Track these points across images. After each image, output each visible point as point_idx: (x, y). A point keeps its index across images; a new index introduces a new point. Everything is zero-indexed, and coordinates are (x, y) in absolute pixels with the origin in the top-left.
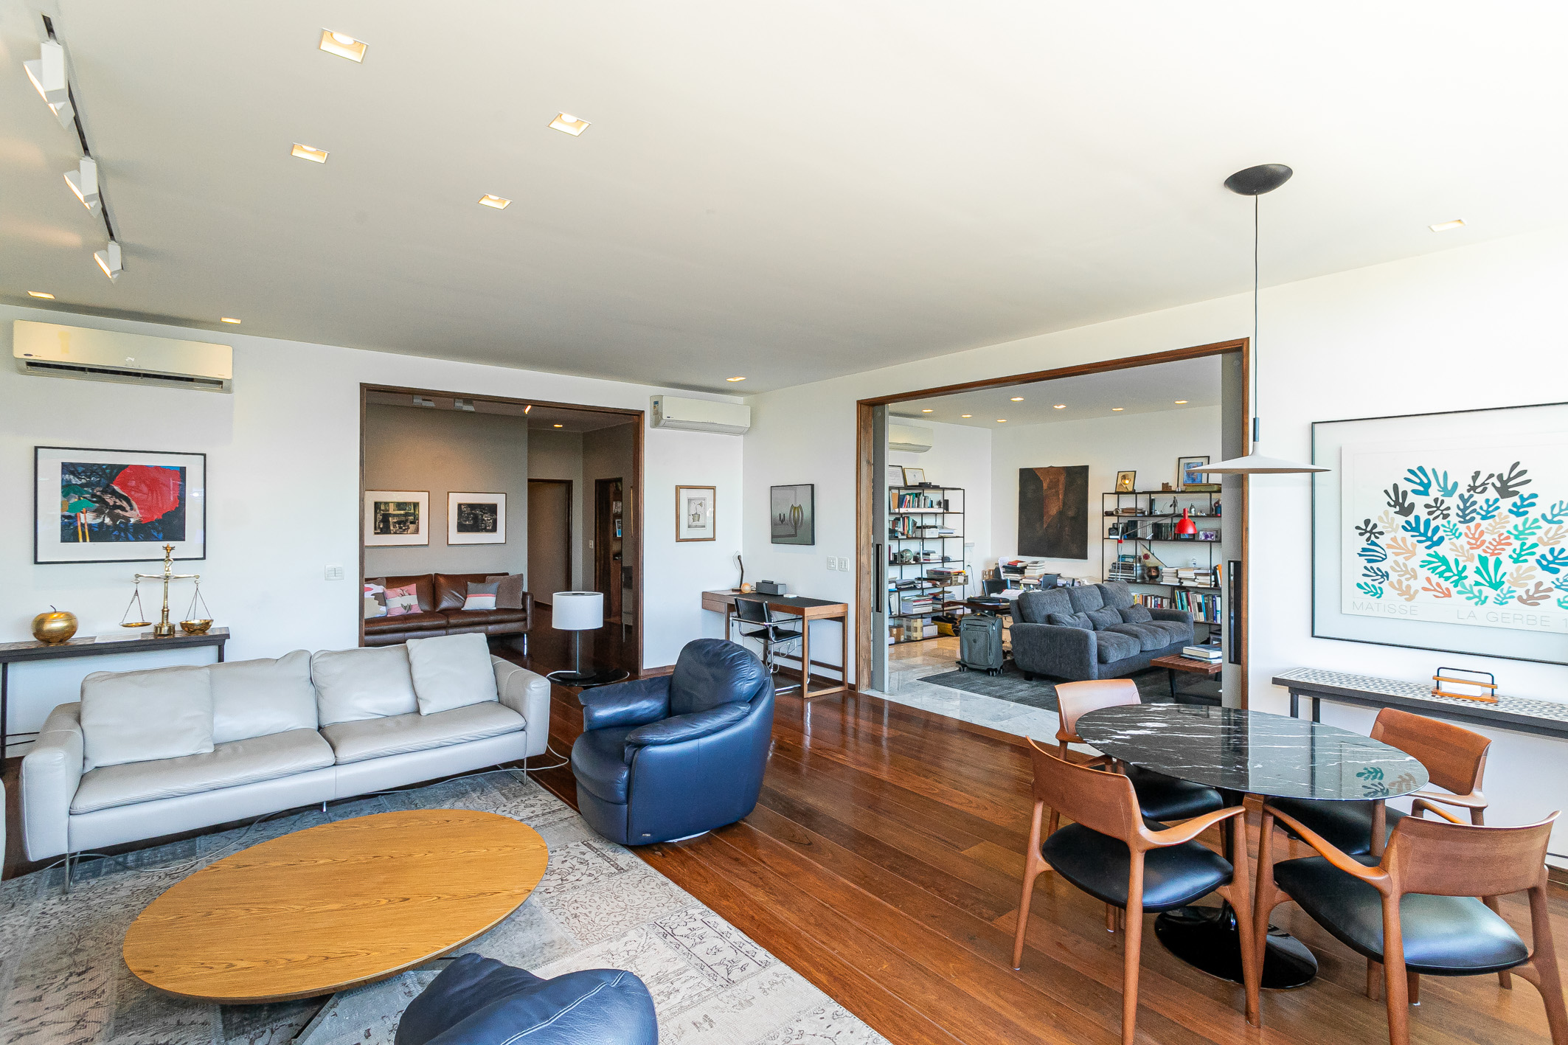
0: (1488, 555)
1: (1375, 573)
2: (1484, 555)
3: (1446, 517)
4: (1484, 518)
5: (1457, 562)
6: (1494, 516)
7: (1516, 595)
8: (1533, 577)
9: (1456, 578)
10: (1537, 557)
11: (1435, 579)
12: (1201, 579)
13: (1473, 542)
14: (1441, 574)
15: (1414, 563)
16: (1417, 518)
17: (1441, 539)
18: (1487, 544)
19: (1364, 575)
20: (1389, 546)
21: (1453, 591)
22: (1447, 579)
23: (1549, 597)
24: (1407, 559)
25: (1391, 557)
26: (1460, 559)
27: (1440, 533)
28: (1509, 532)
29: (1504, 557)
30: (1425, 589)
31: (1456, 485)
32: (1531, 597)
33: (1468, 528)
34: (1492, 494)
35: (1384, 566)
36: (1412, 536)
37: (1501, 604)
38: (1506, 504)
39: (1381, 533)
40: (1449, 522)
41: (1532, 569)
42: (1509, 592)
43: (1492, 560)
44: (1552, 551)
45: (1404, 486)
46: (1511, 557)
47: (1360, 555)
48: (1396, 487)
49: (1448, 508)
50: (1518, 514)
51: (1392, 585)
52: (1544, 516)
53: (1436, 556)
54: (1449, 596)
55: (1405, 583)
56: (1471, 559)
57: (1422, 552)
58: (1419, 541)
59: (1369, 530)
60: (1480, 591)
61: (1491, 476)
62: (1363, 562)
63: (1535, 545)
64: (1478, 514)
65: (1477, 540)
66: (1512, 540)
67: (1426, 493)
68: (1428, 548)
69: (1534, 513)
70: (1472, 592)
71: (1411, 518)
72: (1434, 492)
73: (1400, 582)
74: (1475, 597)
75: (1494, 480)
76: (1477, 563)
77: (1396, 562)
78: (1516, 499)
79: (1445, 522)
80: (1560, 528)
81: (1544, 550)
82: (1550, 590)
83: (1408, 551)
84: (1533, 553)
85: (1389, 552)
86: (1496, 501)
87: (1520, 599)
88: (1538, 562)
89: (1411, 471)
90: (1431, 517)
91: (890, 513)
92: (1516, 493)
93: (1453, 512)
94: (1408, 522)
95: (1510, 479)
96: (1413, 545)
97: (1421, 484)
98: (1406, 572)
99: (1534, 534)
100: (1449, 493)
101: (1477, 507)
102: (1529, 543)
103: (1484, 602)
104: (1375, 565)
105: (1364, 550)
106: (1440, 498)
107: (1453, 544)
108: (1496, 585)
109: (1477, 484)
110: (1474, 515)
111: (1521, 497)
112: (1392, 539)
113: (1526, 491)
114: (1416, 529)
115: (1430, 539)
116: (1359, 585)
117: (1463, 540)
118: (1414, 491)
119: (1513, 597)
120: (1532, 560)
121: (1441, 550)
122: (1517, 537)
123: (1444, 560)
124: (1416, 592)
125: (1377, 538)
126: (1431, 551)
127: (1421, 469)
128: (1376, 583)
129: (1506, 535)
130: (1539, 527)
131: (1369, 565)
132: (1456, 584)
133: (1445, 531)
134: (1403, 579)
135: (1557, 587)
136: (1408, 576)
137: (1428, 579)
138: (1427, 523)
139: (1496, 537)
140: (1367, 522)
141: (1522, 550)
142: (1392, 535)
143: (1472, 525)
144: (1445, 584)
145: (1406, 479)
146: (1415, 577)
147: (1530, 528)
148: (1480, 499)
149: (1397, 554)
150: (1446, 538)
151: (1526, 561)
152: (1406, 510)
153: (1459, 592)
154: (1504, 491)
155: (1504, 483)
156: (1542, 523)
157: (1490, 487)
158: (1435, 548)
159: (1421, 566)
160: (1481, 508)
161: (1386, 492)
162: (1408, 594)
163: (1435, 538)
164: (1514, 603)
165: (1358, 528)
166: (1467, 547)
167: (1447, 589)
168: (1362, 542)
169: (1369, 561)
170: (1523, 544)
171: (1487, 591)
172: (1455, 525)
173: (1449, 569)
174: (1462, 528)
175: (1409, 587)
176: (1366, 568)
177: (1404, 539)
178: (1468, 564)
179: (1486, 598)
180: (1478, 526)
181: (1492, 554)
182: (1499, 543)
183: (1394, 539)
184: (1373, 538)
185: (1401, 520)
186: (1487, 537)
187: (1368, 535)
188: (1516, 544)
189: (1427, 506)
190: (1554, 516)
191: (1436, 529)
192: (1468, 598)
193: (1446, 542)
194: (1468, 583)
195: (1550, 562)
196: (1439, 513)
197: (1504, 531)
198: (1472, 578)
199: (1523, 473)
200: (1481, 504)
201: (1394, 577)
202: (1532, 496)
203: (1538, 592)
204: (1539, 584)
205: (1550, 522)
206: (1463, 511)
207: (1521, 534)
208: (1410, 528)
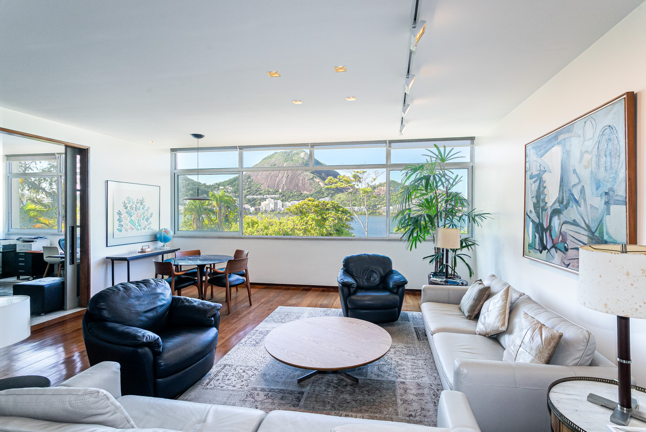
1: (121, 225)
2: (138, 219)
3: (133, 209)
6: (140, 209)
8: (145, 223)
10: (145, 219)
11: (131, 226)
14: (132, 224)
15: (128, 222)
20: (123, 218)
21: (134, 228)
24: (126, 221)
25: (124, 221)
26: (135, 220)
27: (132, 214)
30: (130, 228)
31: (134, 202)
32: (145, 228)
34: (140, 204)
35: (122, 223)
38: (142, 206)
39: (122, 214)
41: (145, 221)
42: (142, 227)
43: (140, 220)
45: (126, 202)
47: (118, 221)
48: (124, 201)
49: (133, 208)
50: (143, 209)
51: (124, 228)
55: (126, 227)
57: (129, 218)
58: (129, 216)
59: (119, 213)
64: (138, 209)
69: (145, 208)
70: (137, 228)
71: (127, 210)
72: (131, 204)
75: (140, 201)
76: (137, 221)
78: (143, 206)
79: (132, 211)
81: (146, 217)
82: (147, 226)
83: (127, 219)
85: (123, 219)
86: (140, 206)
89: (127, 197)
93: (134, 208)
95: (142, 201)
97: (129, 201)
98: (126, 224)
99: (145, 213)
100: (133, 204)
102: (144, 215)
103: (138, 230)
104: (121, 223)
105: (119, 219)
108: (140, 226)
109: (138, 202)
116: (117, 229)
117: (136, 215)
118: (128, 203)
121: (132, 218)
123: (132, 220)
127: (129, 197)
128: (121, 228)
131: (119, 223)
132: (134, 226)
134: (126, 226)
138: (130, 211)
140: (119, 211)
142: (124, 214)
143: (137, 212)
144: (133, 227)
145: (126, 200)
146: (128, 225)
148: (138, 205)
149: (125, 220)
152: (126, 208)
153: (135, 228)
154: (142, 204)
155: (141, 202)
156: (146, 211)
159: (129, 223)
161: (123, 203)
162: (127, 230)
163: (131, 215)
165: (117, 213)
166: (136, 217)
168: (118, 217)
169: (120, 222)
171: (139, 228)
173: (133, 223)
174: (135, 212)
175: (127, 228)
176: (119, 224)
177: (126, 216)
180: (138, 212)
181: (140, 218)
182: (141, 216)
183: (124, 216)
184: (120, 216)
185: (125, 210)
186: (139, 215)
187: (119, 215)
188: (143, 216)
189: (130, 207)
190: (147, 209)
192: (136, 230)
193: (133, 216)
194: (136, 226)
195: (147, 220)
196: (132, 209)
197: (141, 213)
198: (137, 224)
199: (144, 200)
200: (138, 207)
201: (124, 226)
202: (145, 205)
203: (145, 226)
204: (146, 225)
205: (147, 211)
206: (135, 208)
207: (143, 214)
208: (127, 213)
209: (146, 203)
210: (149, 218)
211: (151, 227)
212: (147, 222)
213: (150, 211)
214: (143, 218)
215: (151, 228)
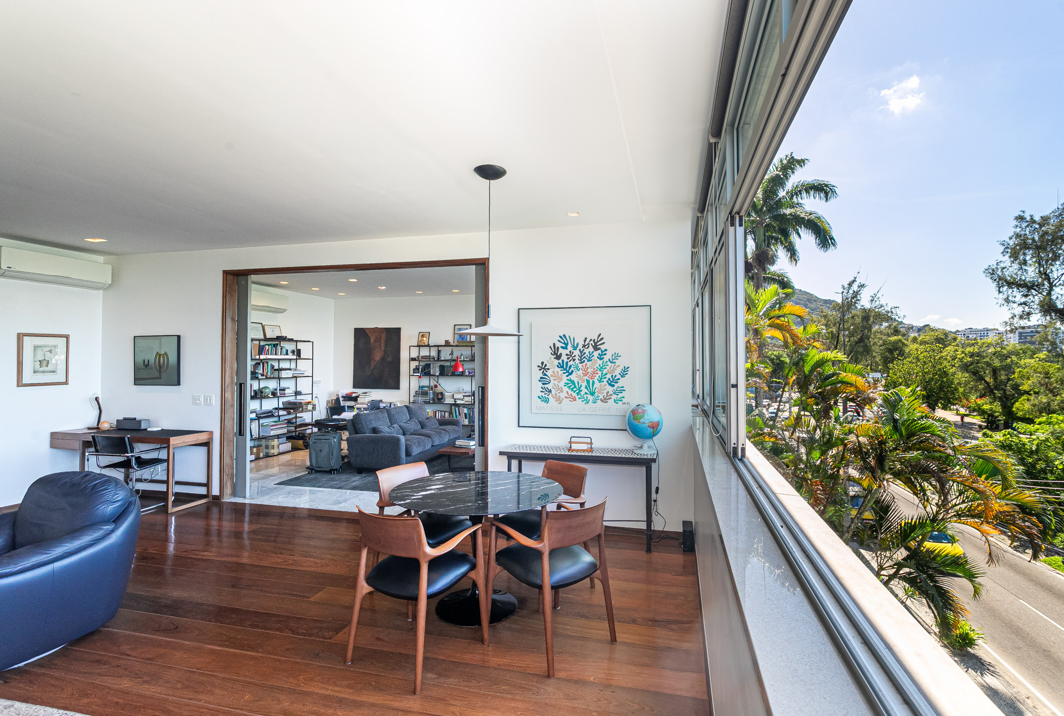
0: (590, 379)
1: (546, 390)
2: (588, 379)
3: (574, 360)
4: (589, 361)
5: (578, 382)
6: (592, 360)
7: (600, 398)
8: (605, 389)
9: (578, 391)
10: (607, 379)
11: (570, 392)
12: (467, 399)
13: (584, 373)
14: (572, 390)
15: (562, 384)
16: (563, 361)
17: (572, 371)
18: (589, 374)
19: (541, 392)
20: (552, 376)
21: (577, 397)
22: (574, 392)
23: (611, 398)
24: (559, 382)
25: (552, 381)
26: (580, 381)
27: (572, 369)
28: (597, 367)
29: (595, 380)
30: (566, 397)
31: (578, 344)
32: (605, 399)
33: (582, 366)
34: (591, 349)
35: (549, 386)
36: (561, 370)
37: (595, 403)
38: (596, 354)
39: (548, 369)
40: (575, 363)
41: (605, 385)
42: (597, 397)
43: (591, 381)
44: (612, 376)
45: (558, 345)
46: (598, 380)
47: (540, 381)
48: (554, 344)
49: (575, 356)
50: (601, 359)
51: (553, 396)
52: (609, 360)
53: (570, 380)
54: (575, 400)
55: (558, 395)
56: (583, 381)
57: (565, 379)
58: (564, 373)
59: (543, 367)
60: (587, 397)
61: (591, 340)
62: (540, 384)
63: (606, 374)
64: (586, 359)
65: (586, 372)
66: (598, 372)
67: (566, 348)
68: (567, 376)
69: (606, 358)
70: (584, 398)
71: (560, 361)
72: (570, 348)
73: (556, 394)
74: (585, 400)
75: (592, 342)
76: (586, 383)
77: (554, 384)
78: (599, 351)
79: (573, 363)
80: (615, 365)
81: (609, 376)
82: (611, 395)
83: (559, 378)
84: (606, 378)
85: (552, 379)
86: (593, 352)
87: (601, 400)
88: (607, 381)
89: (560, 337)
90: (568, 360)
91: (252, 359)
92: (600, 349)
93: (577, 358)
94: (559, 363)
95: (598, 342)
96: (562, 375)
97: (564, 343)
98: (559, 389)
99: (606, 368)
100: (575, 348)
101: (585, 355)
102: (604, 373)
103: (588, 402)
104: (546, 386)
105: (541, 378)
106: (572, 351)
107: (577, 374)
108: (592, 394)
109: (586, 344)
110: (584, 359)
111: (602, 350)
112: (553, 372)
113: (603, 347)
114: (562, 367)
115: (568, 372)
116: (539, 397)
117: (580, 372)
118: (562, 347)
119: (598, 399)
120: (605, 380)
121: (573, 377)
122: (600, 371)
123: (573, 382)
124: (563, 399)
125: (547, 372)
126: (568, 378)
127: (564, 335)
128: (546, 396)
129: (596, 369)
130: (608, 365)
131: (543, 386)
132: (578, 394)
133: (574, 368)
134: (557, 392)
135: (614, 393)
136: (559, 391)
137: (567, 392)
138: (567, 363)
139: (592, 370)
140: (542, 363)
141: (602, 376)
142: (553, 370)
143: (584, 364)
144: (574, 395)
145: (558, 341)
146: (562, 391)
147: (605, 366)
148: (586, 351)
149: (555, 380)
150: (574, 371)
151: (603, 381)
152: (558, 357)
153: (579, 398)
154: (596, 348)
155: (595, 344)
156: (609, 363)
157: (590, 345)
158: (570, 376)
159: (565, 386)
160: (587, 356)
161: (550, 347)
162: (559, 401)
163: (570, 371)
164: (599, 401)
165: (539, 366)
166: (582, 375)
167: (575, 397)
168: (540, 374)
169: (544, 384)
170: (602, 373)
171: (590, 397)
172: (577, 364)
173: (575, 387)
174: (580, 365)
175: (559, 397)
176: (542, 388)
177: (557, 372)
178: (582, 384)
179: (589, 400)
180: (586, 365)
181: (591, 379)
182: (594, 373)
183: (554, 372)
184: (545, 372)
185: (556, 362)
186: (590, 370)
187: (543, 370)
188: (600, 373)
189: (567, 355)
190: (613, 360)
191: (570, 367)
192: (582, 401)
193: (574, 373)
194: (582, 393)
195: (611, 382)
196: (571, 358)
197: (595, 367)
198: (584, 390)
199: (602, 339)
200: (587, 354)
201: (553, 392)
202: (606, 350)
203: (607, 396)
204: (608, 393)
205: (611, 362)
206: (580, 357)
207: (601, 369)
208: (560, 366)
209: (610, 347)
210: (619, 379)
211: (623, 397)
212: (613, 386)
213: (621, 363)
214: (601, 379)
215: (624, 401)
